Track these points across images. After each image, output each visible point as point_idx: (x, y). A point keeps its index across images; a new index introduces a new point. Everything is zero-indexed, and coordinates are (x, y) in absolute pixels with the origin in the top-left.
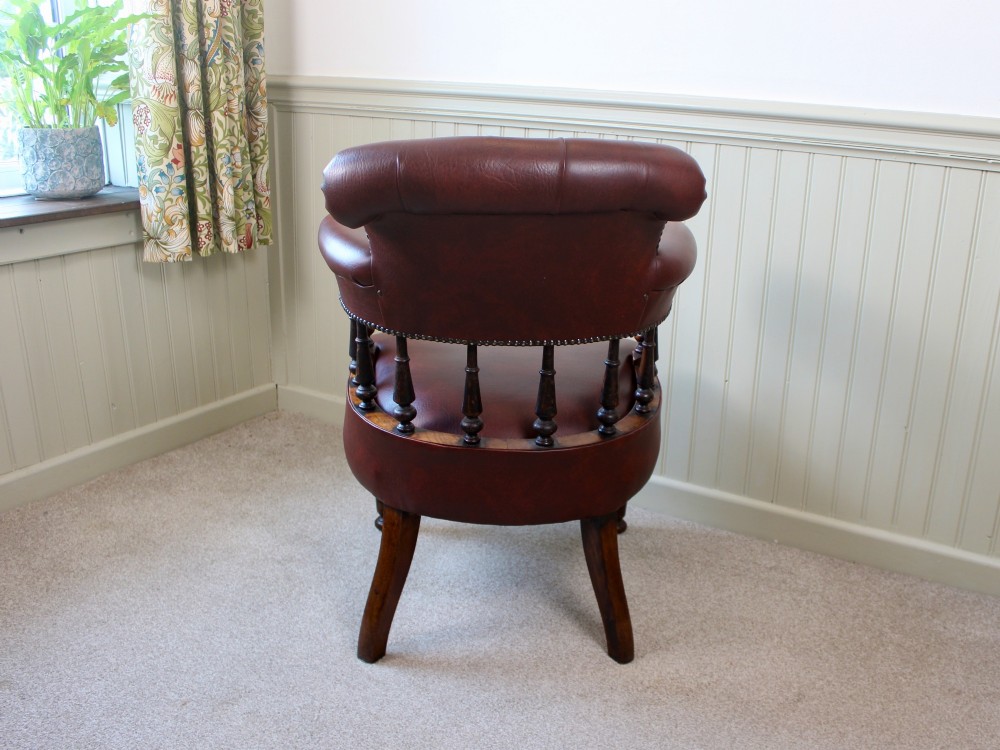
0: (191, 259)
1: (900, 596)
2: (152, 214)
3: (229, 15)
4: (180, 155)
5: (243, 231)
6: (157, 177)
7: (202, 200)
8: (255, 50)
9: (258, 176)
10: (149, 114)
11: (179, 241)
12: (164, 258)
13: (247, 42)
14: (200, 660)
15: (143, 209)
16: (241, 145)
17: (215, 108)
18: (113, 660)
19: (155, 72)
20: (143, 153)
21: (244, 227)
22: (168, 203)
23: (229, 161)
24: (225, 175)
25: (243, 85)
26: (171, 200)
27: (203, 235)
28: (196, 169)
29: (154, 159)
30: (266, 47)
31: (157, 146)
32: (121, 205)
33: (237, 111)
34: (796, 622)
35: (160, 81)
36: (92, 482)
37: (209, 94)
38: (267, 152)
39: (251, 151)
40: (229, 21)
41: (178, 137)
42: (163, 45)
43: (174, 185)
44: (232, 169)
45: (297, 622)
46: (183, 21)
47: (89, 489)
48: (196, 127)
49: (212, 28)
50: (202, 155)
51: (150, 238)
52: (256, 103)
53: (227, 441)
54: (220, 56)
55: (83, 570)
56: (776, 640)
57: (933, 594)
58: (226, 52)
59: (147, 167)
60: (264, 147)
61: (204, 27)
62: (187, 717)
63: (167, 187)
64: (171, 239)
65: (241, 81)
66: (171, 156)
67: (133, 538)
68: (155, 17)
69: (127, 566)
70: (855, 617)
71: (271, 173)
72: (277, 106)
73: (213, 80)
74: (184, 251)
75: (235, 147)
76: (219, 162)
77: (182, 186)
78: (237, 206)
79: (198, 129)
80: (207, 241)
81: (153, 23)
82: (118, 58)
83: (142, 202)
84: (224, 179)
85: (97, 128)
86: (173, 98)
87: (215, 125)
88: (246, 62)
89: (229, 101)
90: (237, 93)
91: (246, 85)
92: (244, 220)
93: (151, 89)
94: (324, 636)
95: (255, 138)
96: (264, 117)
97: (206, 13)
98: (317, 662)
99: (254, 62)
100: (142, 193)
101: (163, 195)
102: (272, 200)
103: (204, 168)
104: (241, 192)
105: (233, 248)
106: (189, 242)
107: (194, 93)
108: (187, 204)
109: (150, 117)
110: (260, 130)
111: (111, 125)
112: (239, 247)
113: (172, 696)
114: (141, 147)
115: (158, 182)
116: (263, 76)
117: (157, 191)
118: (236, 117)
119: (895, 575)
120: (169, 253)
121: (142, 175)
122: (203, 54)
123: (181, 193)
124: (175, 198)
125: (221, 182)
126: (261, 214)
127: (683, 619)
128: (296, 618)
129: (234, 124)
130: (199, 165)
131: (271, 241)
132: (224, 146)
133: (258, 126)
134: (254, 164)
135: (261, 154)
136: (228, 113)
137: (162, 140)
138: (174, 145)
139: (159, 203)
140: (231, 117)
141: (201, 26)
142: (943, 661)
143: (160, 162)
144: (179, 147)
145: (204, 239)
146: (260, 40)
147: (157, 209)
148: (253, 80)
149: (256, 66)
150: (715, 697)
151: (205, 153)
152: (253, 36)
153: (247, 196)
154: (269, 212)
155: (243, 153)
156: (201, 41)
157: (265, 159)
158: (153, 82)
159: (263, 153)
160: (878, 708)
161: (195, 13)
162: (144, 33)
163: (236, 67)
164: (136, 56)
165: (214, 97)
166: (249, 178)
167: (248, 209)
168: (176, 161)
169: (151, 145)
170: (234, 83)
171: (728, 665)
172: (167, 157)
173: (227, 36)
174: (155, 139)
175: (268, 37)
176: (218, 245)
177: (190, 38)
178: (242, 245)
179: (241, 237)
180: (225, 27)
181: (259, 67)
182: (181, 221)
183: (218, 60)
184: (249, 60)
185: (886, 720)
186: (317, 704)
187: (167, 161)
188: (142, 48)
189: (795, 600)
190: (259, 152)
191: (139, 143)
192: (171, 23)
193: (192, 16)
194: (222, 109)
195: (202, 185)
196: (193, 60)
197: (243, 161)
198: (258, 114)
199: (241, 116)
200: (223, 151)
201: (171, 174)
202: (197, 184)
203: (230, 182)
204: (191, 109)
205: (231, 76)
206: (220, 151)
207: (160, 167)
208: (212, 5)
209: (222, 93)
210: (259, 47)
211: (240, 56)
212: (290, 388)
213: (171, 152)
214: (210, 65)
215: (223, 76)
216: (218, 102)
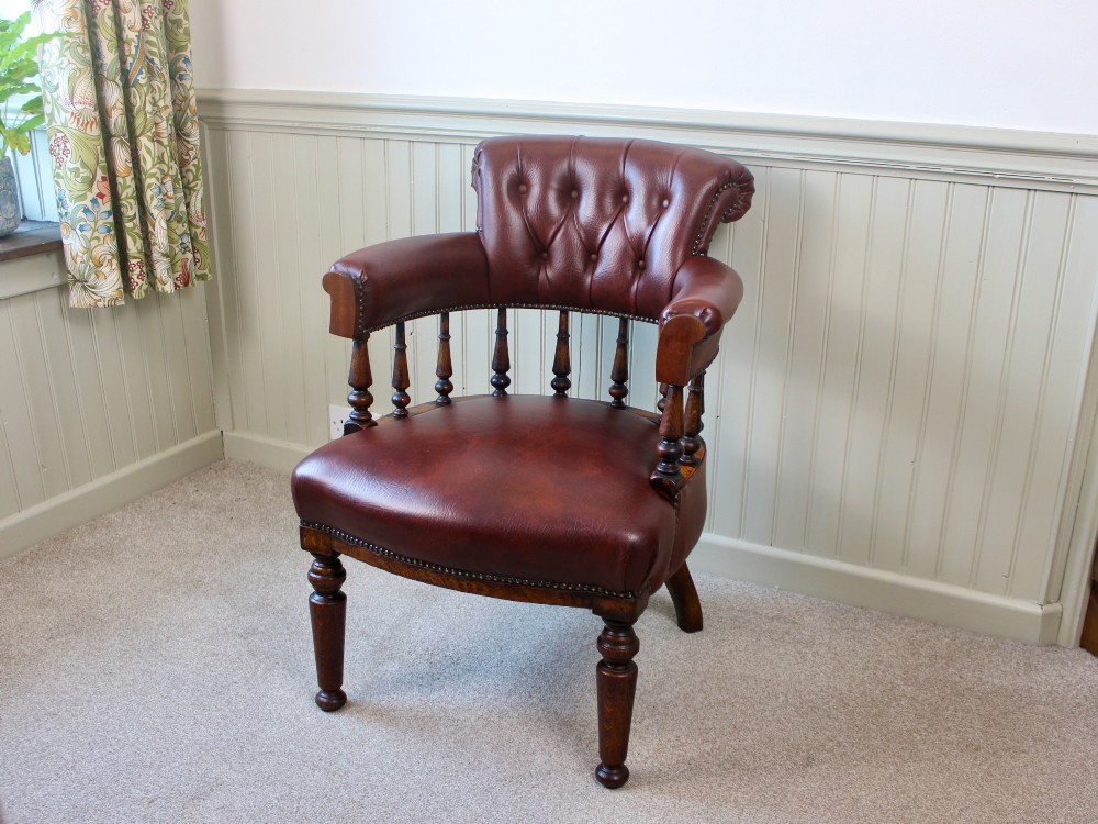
0: (123, 303)
1: (912, 644)
2: (77, 255)
3: (152, 28)
4: (105, 188)
5: (179, 268)
6: (81, 214)
7: (132, 236)
8: (181, 64)
9: (192, 205)
10: (68, 145)
11: (110, 283)
12: (93, 302)
13: (173, 56)
14: (164, 752)
15: (66, 249)
16: (172, 172)
17: (142, 134)
18: (68, 757)
19: (72, 97)
20: (63, 187)
21: (179, 263)
22: (94, 243)
23: (160, 192)
24: (156, 207)
25: (170, 105)
26: (98, 238)
27: (134, 276)
28: (124, 202)
29: (76, 194)
30: (194, 61)
31: (79, 180)
32: (41, 246)
33: (165, 135)
34: (802, 677)
35: (79, 107)
37: (134, 117)
38: (201, 178)
39: (183, 177)
40: (152, 34)
41: (101, 168)
42: (81, 66)
43: (100, 222)
44: (163, 200)
45: (266, 703)
46: (101, 37)
47: (23, 561)
48: (122, 156)
49: (133, 44)
50: (129, 186)
51: (76, 281)
52: (185, 123)
53: (170, 498)
54: (144, 75)
55: (25, 655)
56: (782, 698)
57: (946, 640)
58: (150, 70)
59: (68, 202)
60: (197, 172)
61: (124, 42)
62: (156, 816)
63: (93, 225)
64: (100, 282)
65: (169, 100)
66: (95, 190)
67: (78, 616)
68: (69, 35)
69: (73, 648)
70: (865, 669)
71: (205, 200)
72: (208, 123)
73: (137, 102)
74: (116, 294)
75: (165, 175)
76: (149, 194)
77: (109, 223)
78: (171, 240)
79: (124, 158)
80: (140, 282)
81: (67, 41)
82: (27, 80)
83: (65, 241)
84: (155, 212)
85: (9, 160)
86: (94, 125)
87: (142, 152)
88: (172, 78)
89: (156, 124)
90: (164, 114)
91: (174, 103)
92: (180, 256)
93: (68, 116)
94: (297, 717)
95: (187, 162)
96: (195, 139)
97: (126, 27)
98: (292, 746)
99: (181, 78)
100: (64, 232)
101: (88, 234)
102: (207, 230)
103: (132, 201)
104: (174, 225)
105: (169, 288)
106: (120, 284)
107: (117, 118)
108: (115, 242)
109: (69, 147)
110: (192, 153)
111: (23, 153)
112: (176, 285)
113: (136, 793)
114: (60, 181)
115: (82, 219)
116: (192, 93)
117: (81, 229)
118: (165, 142)
119: (907, 620)
120: (99, 298)
121: (63, 212)
122: (125, 73)
123: (109, 230)
124: (102, 236)
125: (152, 215)
126: (197, 247)
128: (265, 699)
129: (164, 149)
130: (127, 198)
131: (209, 275)
132: (153, 175)
133: (188, 149)
134: (187, 192)
135: (194, 180)
136: (156, 138)
137: (84, 173)
138: (99, 178)
139: (84, 242)
140: (160, 142)
141: (120, 42)
142: (960, 714)
143: (83, 197)
144: (104, 179)
145: (136, 280)
146: (187, 53)
147: (82, 249)
148: (180, 98)
149: (183, 82)
150: (719, 766)
151: (133, 185)
152: (179, 49)
153: (181, 228)
154: (206, 244)
155: (175, 181)
156: (122, 59)
157: (199, 185)
159: (196, 178)
160: (892, 769)
161: (114, 27)
162: (57, 53)
163: (162, 86)
164: (49, 78)
165: (139, 121)
166: (183, 208)
167: (183, 243)
168: (101, 195)
169: (72, 178)
170: (161, 104)
171: (731, 729)
172: (90, 191)
173: (150, 52)
174: (76, 172)
175: (195, 49)
176: (152, 285)
178: (178, 283)
179: (177, 275)
180: (148, 42)
181: (187, 83)
182: (110, 262)
183: (142, 79)
184: (176, 76)
185: (901, 783)
186: (296, 793)
187: (91, 196)
188: (55, 69)
189: (800, 653)
190: (191, 177)
191: (58, 176)
192: (87, 41)
193: (110, 31)
194: (149, 134)
195: (131, 220)
196: (114, 81)
197: (175, 189)
198: (188, 136)
199: (171, 140)
200: (153, 180)
201: (97, 209)
202: (125, 219)
203: (161, 214)
204: (114, 136)
205: (157, 97)
206: (149, 181)
207: (84, 203)
208: (132, 17)
209: (148, 116)
210: (187, 61)
211: (166, 72)
212: (236, 434)
213: (95, 186)
214: (134, 86)
215: (149, 96)
216: (145, 127)
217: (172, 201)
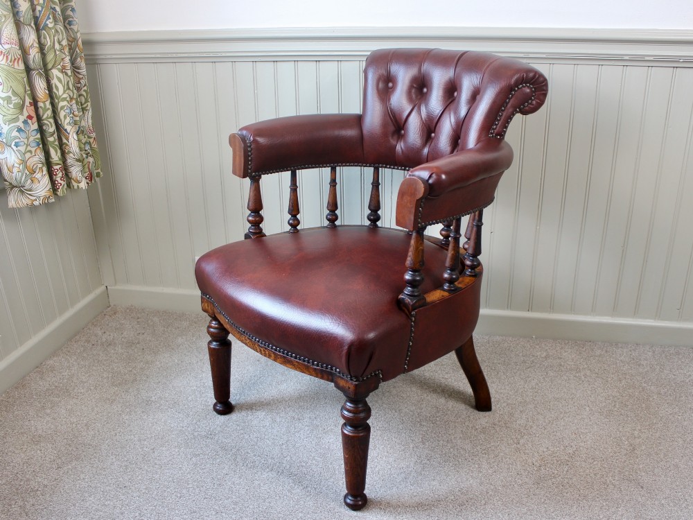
0: (53, 200)
2: (13, 166)
4: (32, 111)
5: (86, 169)
6: (15, 133)
7: (53, 147)
8: (69, 12)
9: (86, 121)
11: (42, 187)
12: (29, 203)
16: (75, 96)
17: (53, 67)
21: (86, 166)
22: (28, 155)
23: (71, 112)
24: (68, 124)
25: (67, 44)
26: (30, 151)
27: (58, 178)
28: (46, 122)
29: (10, 117)
31: (11, 106)
33: (68, 68)
35: (7, 46)
37: (46, 54)
38: (89, 100)
41: (28, 95)
42: (5, 13)
43: (31, 139)
44: (72, 118)
48: (40, 85)
50: (49, 109)
51: (13, 187)
52: (75, 58)
54: (51, 20)
58: (55, 18)
60: (87, 96)
63: (26, 141)
64: (35, 186)
65: (66, 41)
66: (26, 114)
73: (48, 42)
74: (48, 194)
75: (71, 99)
76: (62, 114)
77: (36, 139)
78: (80, 149)
79: (42, 87)
80: (62, 182)
84: (68, 128)
86: (19, 61)
87: (55, 81)
89: (63, 59)
90: (66, 52)
92: (86, 160)
95: (81, 89)
96: (83, 71)
99: (70, 23)
101: (22, 149)
103: (51, 121)
104: (81, 136)
105: (83, 185)
106: (50, 186)
107: (34, 54)
108: (43, 154)
110: (82, 81)
112: (86, 183)
115: (16, 138)
116: (79, 35)
117: (17, 145)
118: (69, 73)
120: (35, 198)
122: (36, 19)
123: (38, 145)
124: (33, 150)
125: (66, 130)
129: (69, 79)
130: (47, 118)
131: (101, 173)
132: (64, 99)
133: (80, 79)
135: (85, 103)
136: (63, 70)
137: (15, 100)
138: (27, 103)
139: (20, 156)
140: (66, 74)
143: (16, 120)
144: (30, 104)
145: (60, 181)
146: (72, 3)
147: (18, 161)
148: (71, 39)
149: (72, 27)
151: (50, 107)
152: (67, 1)
153: (84, 139)
154: (97, 150)
155: (77, 103)
156: (33, 8)
157: (90, 105)
163: (61, 30)
165: (50, 57)
166: (83, 123)
167: (86, 150)
168: (30, 117)
169: (6, 105)
170: (63, 43)
172: (21, 113)
173: (53, 2)
174: (8, 100)
176: (71, 185)
177: (24, 6)
178: (87, 181)
179: (86, 174)
181: (74, 28)
182: (41, 169)
183: (50, 23)
184: (67, 22)
187: (22, 118)
190: (84, 100)
195: (51, 135)
196: (30, 25)
197: (78, 109)
198: (79, 68)
199: (71, 71)
200: (65, 103)
201: (28, 129)
202: (47, 135)
203: (73, 129)
204: (33, 70)
206: (61, 104)
207: (18, 124)
209: (58, 53)
210: (73, 10)
212: (118, 287)
213: (25, 110)
214: (44, 29)
215: (56, 38)
216: (55, 62)
217: (78, 118)
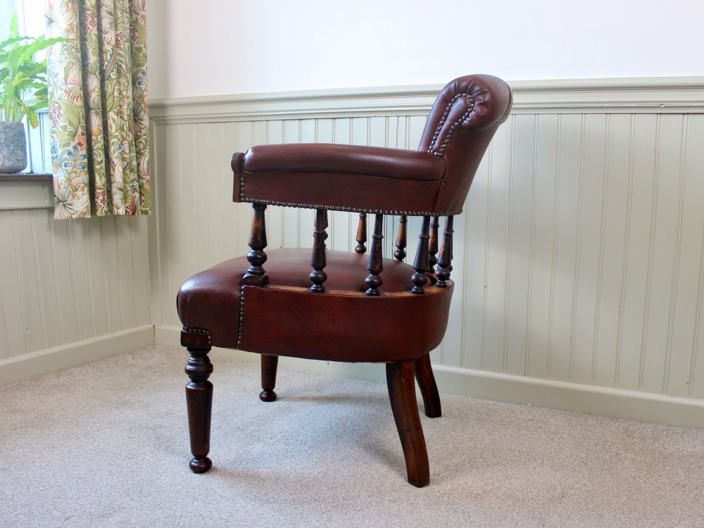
0: (90, 217)
2: (61, 184)
3: (122, 46)
4: (83, 140)
5: (129, 200)
6: (66, 156)
7: (99, 174)
8: (140, 75)
9: (141, 164)
10: (61, 111)
11: (81, 203)
12: (69, 216)
13: (135, 70)
15: (55, 180)
16: (129, 139)
17: (110, 110)
19: (66, 80)
20: (56, 139)
21: (130, 197)
22: (73, 175)
23: (120, 148)
24: (117, 157)
25: (131, 97)
26: (76, 172)
27: (99, 200)
28: (95, 152)
29: (64, 142)
30: (148, 73)
31: (66, 133)
33: (126, 113)
35: (70, 86)
36: (8, 386)
37: (106, 100)
38: (148, 147)
39: (136, 147)
40: (122, 49)
41: (82, 127)
42: (73, 61)
43: (78, 162)
44: (122, 154)
45: (164, 464)
46: (88, 46)
47: (5, 391)
48: (96, 122)
49: (109, 53)
50: (100, 142)
51: (59, 202)
52: (140, 112)
53: (115, 362)
54: (114, 73)
58: (119, 72)
59: (58, 149)
60: (146, 144)
61: (103, 52)
63: (73, 163)
64: (75, 201)
65: (130, 94)
66: (77, 140)
68: (67, 40)
69: (29, 434)
71: (151, 162)
72: (156, 121)
73: (109, 89)
74: (85, 210)
75: (124, 139)
76: (112, 148)
77: (84, 163)
78: (125, 181)
79: (97, 123)
80: (102, 205)
81: (66, 45)
83: (54, 175)
84: (115, 161)
85: (23, 125)
86: (79, 99)
87: (110, 122)
88: (134, 84)
90: (127, 101)
91: (133, 100)
92: (130, 193)
93: (63, 92)
95: (140, 137)
96: (146, 123)
97: (105, 43)
99: (139, 83)
100: (54, 169)
101: (69, 169)
102: (151, 182)
103: (101, 152)
104: (128, 172)
105: (121, 211)
106: (88, 203)
107: (95, 97)
108: (87, 176)
109: (62, 112)
110: (143, 131)
111: (33, 126)
112: (126, 211)
113: (57, 514)
114: (55, 135)
115: (66, 159)
116: (145, 93)
117: (65, 166)
118: (126, 118)
120: (72, 212)
121: (55, 155)
122: (102, 73)
123: (84, 168)
124: (78, 171)
125: (113, 163)
126: (143, 192)
127: (466, 452)
129: (124, 123)
130: (97, 149)
131: (150, 212)
132: (116, 137)
133: (141, 129)
134: (138, 155)
135: (143, 149)
136: (120, 113)
137: (70, 129)
138: (79, 133)
139: (67, 175)
140: (122, 117)
141: (101, 52)
143: (68, 145)
144: (83, 134)
145: (100, 203)
146: (144, 68)
147: (64, 179)
148: (138, 96)
149: (141, 86)
151: (102, 141)
152: (139, 65)
153: (133, 176)
154: (149, 192)
155: (130, 145)
156: (101, 62)
157: (147, 152)
158: (65, 87)
159: (145, 148)
161: (97, 41)
162: (58, 52)
163: (126, 84)
164: (52, 71)
165: (109, 102)
166: (135, 163)
167: (133, 186)
168: (80, 144)
169: (62, 132)
170: (124, 93)
171: (505, 478)
172: (73, 140)
173: (120, 60)
174: (65, 128)
175: (150, 66)
176: (111, 211)
177: (93, 59)
178: (128, 210)
179: (128, 205)
180: (119, 54)
181: (143, 87)
184: (136, 82)
187: (73, 144)
188: (57, 64)
189: (549, 438)
190: (141, 146)
191: (53, 132)
192: (79, 46)
193: (94, 43)
195: (99, 164)
196: (95, 74)
197: (130, 152)
198: (141, 120)
199: (129, 119)
200: (116, 140)
201: (77, 153)
202: (95, 162)
203: (120, 162)
204: (92, 109)
205: (122, 88)
206: (113, 140)
207: (69, 148)
208: (110, 37)
209: (116, 99)
210: (143, 73)
211: (129, 76)
212: (163, 327)
213: (76, 137)
214: (107, 79)
215: (117, 87)
216: (113, 105)
217: (128, 156)
